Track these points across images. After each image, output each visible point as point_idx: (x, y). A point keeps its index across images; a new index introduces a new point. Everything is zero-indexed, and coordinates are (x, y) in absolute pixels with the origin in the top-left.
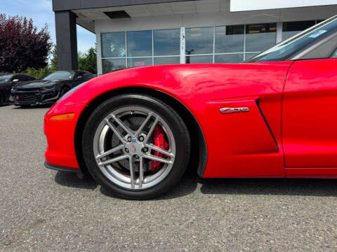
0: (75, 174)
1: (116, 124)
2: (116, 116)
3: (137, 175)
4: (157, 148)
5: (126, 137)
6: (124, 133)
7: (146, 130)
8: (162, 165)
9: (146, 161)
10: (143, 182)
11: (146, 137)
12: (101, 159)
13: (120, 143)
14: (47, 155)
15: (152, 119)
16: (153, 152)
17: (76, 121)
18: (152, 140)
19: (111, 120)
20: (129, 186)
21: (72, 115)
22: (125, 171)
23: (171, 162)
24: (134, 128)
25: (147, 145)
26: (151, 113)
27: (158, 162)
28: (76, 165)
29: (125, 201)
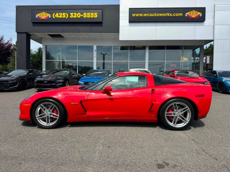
0: (29, 122)
1: (42, 107)
2: (43, 105)
3: (48, 122)
4: (54, 114)
5: (45, 111)
6: (45, 110)
7: (51, 108)
8: (56, 119)
9: (51, 118)
10: (50, 124)
11: (51, 110)
12: (38, 117)
13: (44, 112)
14: (20, 117)
15: (53, 106)
16: (53, 115)
17: (31, 106)
18: (53, 112)
19: (41, 106)
20: (46, 125)
21: (29, 104)
22: (45, 121)
23: (58, 118)
24: (48, 108)
25: (51, 113)
26: (52, 104)
27: (54, 118)
28: (30, 119)
29: (44, 129)
